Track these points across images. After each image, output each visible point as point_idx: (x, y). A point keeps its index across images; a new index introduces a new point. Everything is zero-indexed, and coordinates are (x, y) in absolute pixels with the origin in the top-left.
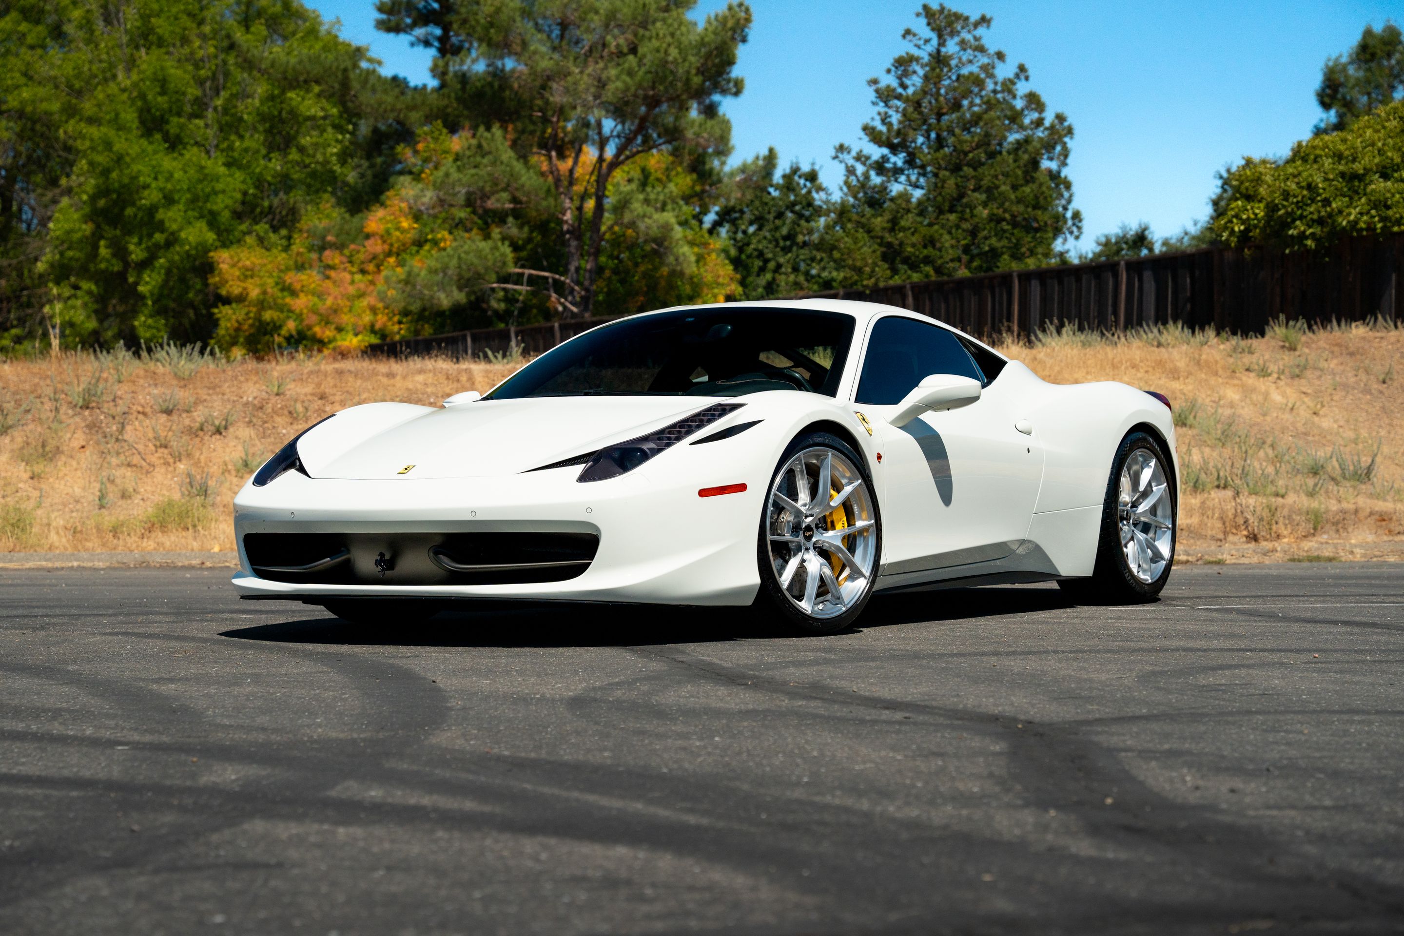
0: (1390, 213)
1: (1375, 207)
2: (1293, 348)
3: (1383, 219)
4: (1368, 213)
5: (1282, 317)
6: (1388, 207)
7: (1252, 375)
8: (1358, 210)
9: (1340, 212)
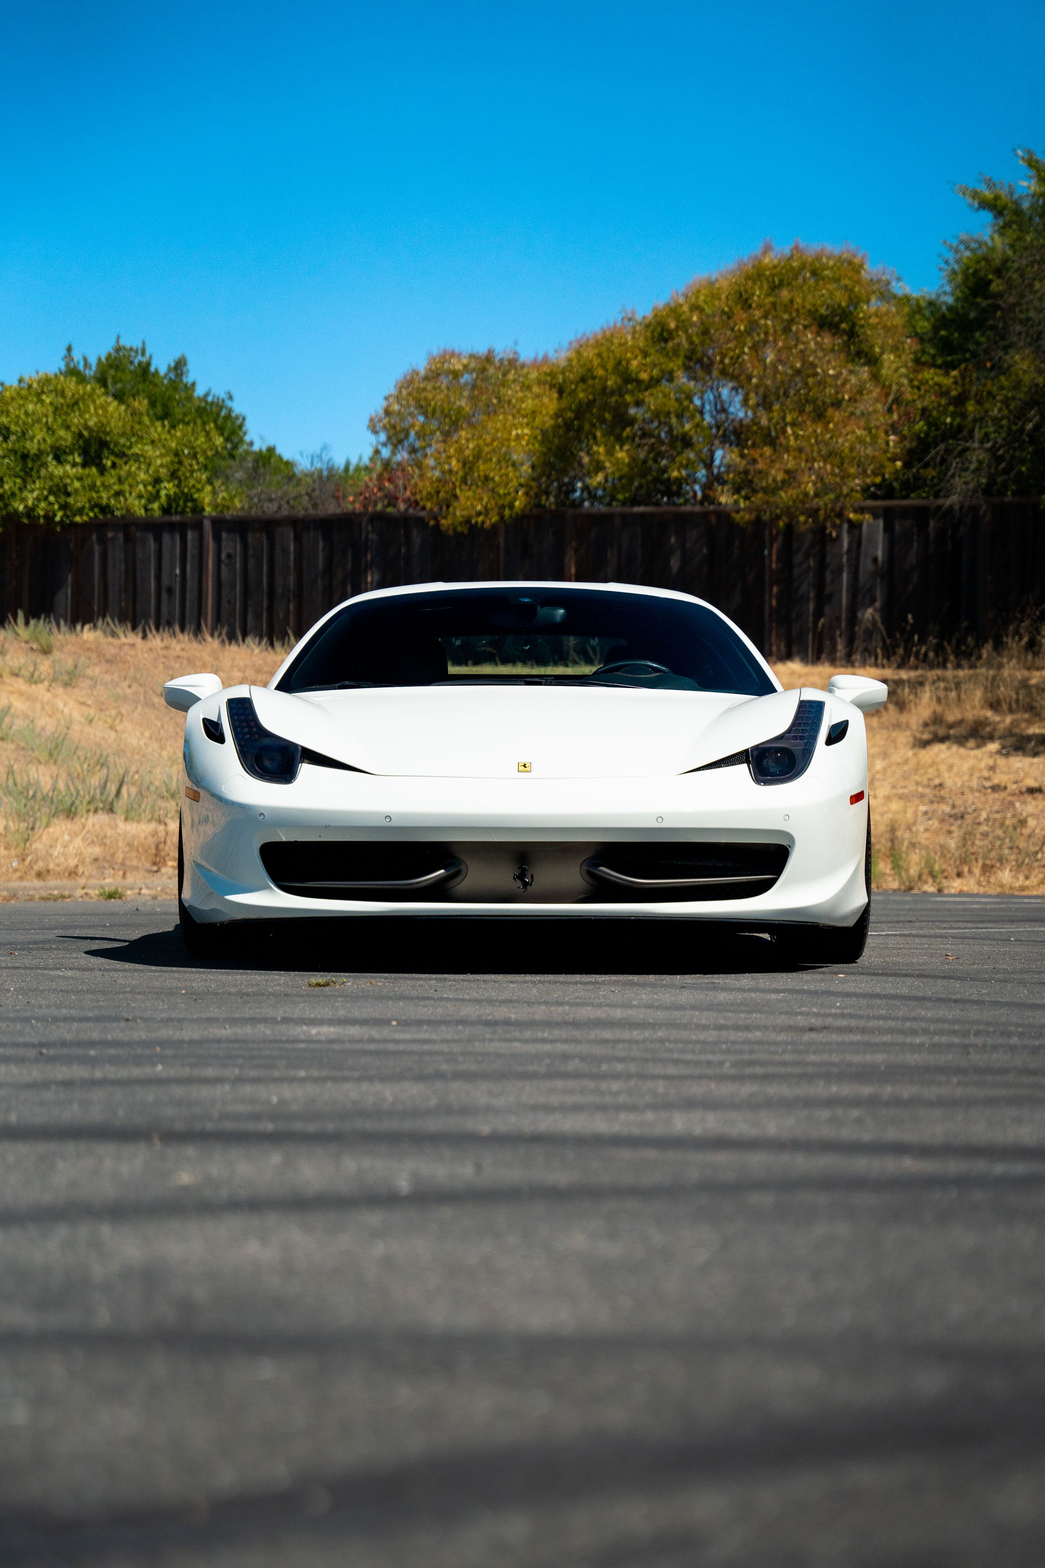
0: (71, 500)
1: (51, 492)
2: (46, 651)
3: (64, 507)
4: (46, 498)
5: (20, 614)
6: (68, 494)
7: (21, 681)
8: (35, 494)
9: (13, 494)
